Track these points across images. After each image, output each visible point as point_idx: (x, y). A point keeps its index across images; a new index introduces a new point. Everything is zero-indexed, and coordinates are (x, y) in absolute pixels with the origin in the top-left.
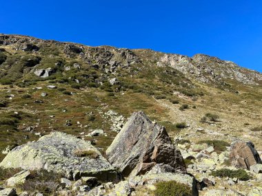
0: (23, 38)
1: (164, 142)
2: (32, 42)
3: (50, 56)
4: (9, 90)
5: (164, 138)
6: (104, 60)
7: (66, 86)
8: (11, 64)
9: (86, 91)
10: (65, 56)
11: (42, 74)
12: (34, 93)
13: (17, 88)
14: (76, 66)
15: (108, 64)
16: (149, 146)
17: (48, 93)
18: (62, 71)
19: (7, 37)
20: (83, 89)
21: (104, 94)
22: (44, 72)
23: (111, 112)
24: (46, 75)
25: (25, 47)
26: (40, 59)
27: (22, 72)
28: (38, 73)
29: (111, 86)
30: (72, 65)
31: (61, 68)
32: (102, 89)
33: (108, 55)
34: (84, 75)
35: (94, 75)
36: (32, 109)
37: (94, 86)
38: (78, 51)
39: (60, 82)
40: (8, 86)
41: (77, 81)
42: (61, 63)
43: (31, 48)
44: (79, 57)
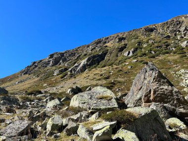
0: (116, 35)
1: (160, 85)
2: (121, 36)
3: (133, 41)
4: (111, 69)
5: (159, 81)
6: (175, 29)
7: (145, 58)
8: (111, 53)
9: (160, 58)
10: (143, 37)
11: (128, 54)
12: (124, 68)
13: (115, 66)
14: (150, 42)
15: (179, 31)
16: (147, 89)
17: (133, 66)
18: (141, 48)
19: (108, 38)
20: (158, 57)
21: (177, 57)
22: (129, 53)
23: (183, 71)
24: (131, 54)
25: (117, 40)
26: (126, 45)
27: (117, 56)
28: (126, 54)
29: (183, 49)
30: (148, 42)
31: (141, 46)
32: (175, 53)
33: (178, 24)
34: (157, 47)
35: (166, 44)
36: (123, 78)
37: (167, 53)
38: (152, 30)
39: (140, 56)
40: (110, 67)
41: (153, 52)
42: (140, 43)
43: (121, 39)
44: (153, 35)
